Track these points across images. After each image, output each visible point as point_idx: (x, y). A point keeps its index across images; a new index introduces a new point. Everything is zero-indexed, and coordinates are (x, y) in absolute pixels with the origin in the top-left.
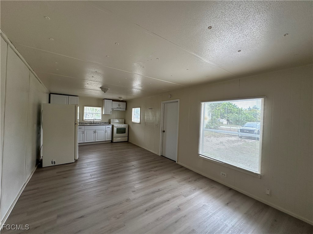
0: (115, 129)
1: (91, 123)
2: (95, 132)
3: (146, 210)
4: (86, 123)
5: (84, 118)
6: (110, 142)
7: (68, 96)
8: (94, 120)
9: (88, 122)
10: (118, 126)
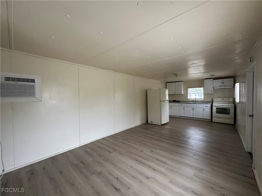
0: (214, 109)
1: (193, 102)
2: (193, 109)
3: (137, 160)
4: (189, 102)
5: (188, 98)
6: (210, 121)
7: (175, 83)
8: (196, 99)
9: (191, 101)
10: (218, 105)
